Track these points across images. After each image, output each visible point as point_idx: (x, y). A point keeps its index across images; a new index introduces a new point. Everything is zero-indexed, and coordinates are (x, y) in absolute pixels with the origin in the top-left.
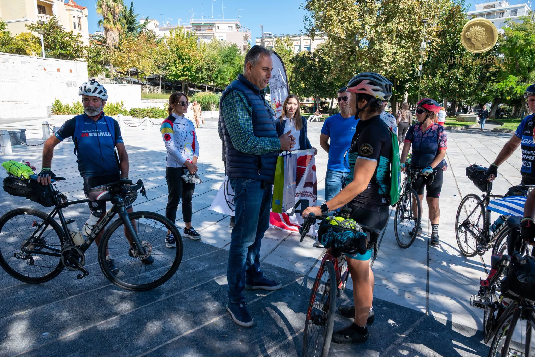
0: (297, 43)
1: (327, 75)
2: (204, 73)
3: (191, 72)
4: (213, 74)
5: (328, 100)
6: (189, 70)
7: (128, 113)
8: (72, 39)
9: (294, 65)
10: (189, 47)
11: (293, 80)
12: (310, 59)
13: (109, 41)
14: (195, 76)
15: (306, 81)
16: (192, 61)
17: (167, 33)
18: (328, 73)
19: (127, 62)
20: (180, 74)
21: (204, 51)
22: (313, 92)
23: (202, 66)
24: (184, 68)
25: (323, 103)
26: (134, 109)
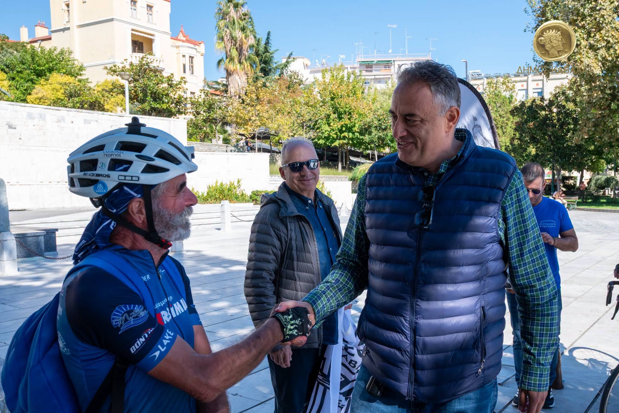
0: (522, 86)
1: (573, 134)
2: (373, 134)
3: (353, 133)
4: (387, 135)
5: (575, 174)
6: (349, 129)
7: (247, 198)
8: (171, 86)
9: (517, 119)
10: (351, 95)
11: (516, 142)
12: (543, 109)
13: (232, 90)
14: (358, 139)
15: (538, 143)
16: (355, 116)
17: (319, 76)
18: (575, 130)
19: (253, 118)
20: (335, 136)
21: (374, 100)
22: (550, 161)
23: (369, 123)
24: (342, 126)
25: (565, 178)
26: (257, 191)
